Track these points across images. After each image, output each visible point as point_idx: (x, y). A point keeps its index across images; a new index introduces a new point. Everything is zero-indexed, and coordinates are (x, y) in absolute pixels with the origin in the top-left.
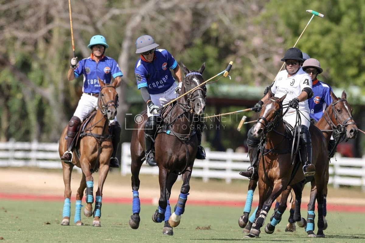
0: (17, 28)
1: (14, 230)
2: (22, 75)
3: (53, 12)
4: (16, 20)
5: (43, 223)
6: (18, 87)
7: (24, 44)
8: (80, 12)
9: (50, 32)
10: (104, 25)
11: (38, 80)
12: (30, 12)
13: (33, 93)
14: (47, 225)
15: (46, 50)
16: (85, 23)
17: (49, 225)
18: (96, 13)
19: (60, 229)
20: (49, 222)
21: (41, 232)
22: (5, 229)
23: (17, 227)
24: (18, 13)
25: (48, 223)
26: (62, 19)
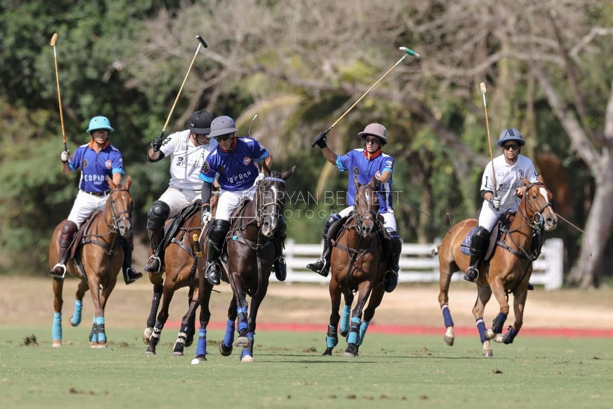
0: (442, 62)
1: (445, 383)
2: (451, 136)
3: (500, 34)
4: (440, 48)
5: (490, 371)
6: (445, 155)
7: (453, 86)
8: (543, 34)
9: (495, 65)
10: (581, 52)
11: (478, 144)
12: (462, 35)
13: (470, 164)
14: (496, 374)
15: (489, 95)
16: (551, 51)
17: (498, 374)
18: (569, 34)
19: (518, 381)
20: (500, 370)
21: (486, 386)
22: (430, 382)
23: (450, 378)
24: (443, 36)
25: (498, 372)
26: (512, 45)
